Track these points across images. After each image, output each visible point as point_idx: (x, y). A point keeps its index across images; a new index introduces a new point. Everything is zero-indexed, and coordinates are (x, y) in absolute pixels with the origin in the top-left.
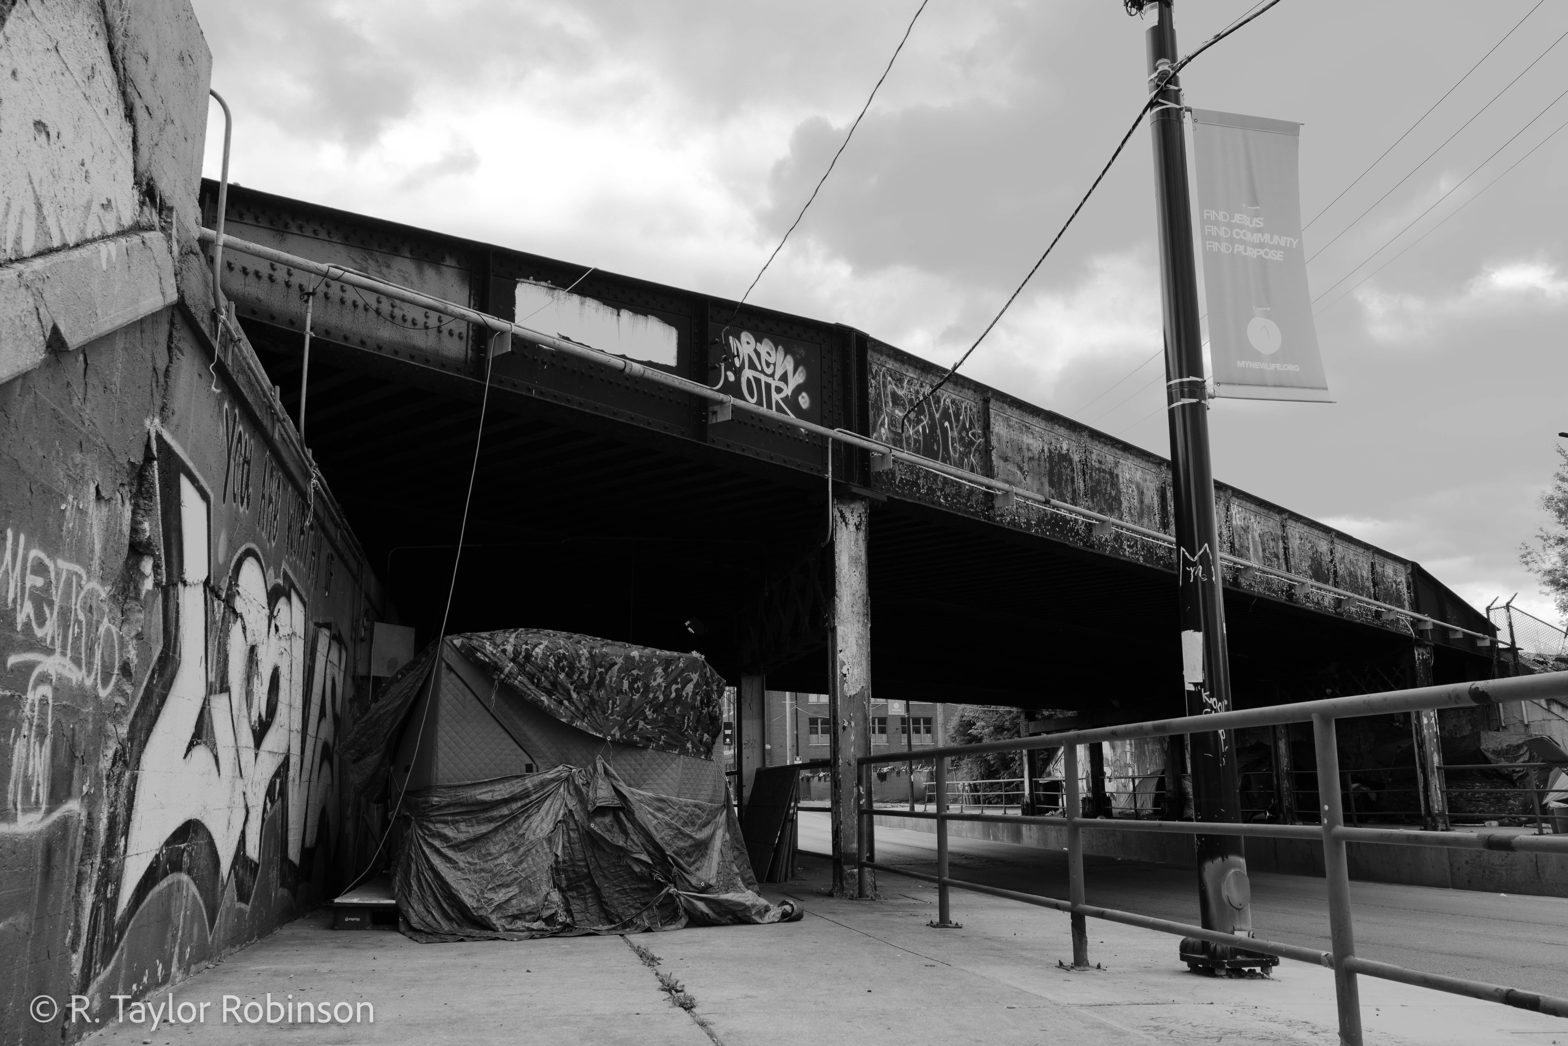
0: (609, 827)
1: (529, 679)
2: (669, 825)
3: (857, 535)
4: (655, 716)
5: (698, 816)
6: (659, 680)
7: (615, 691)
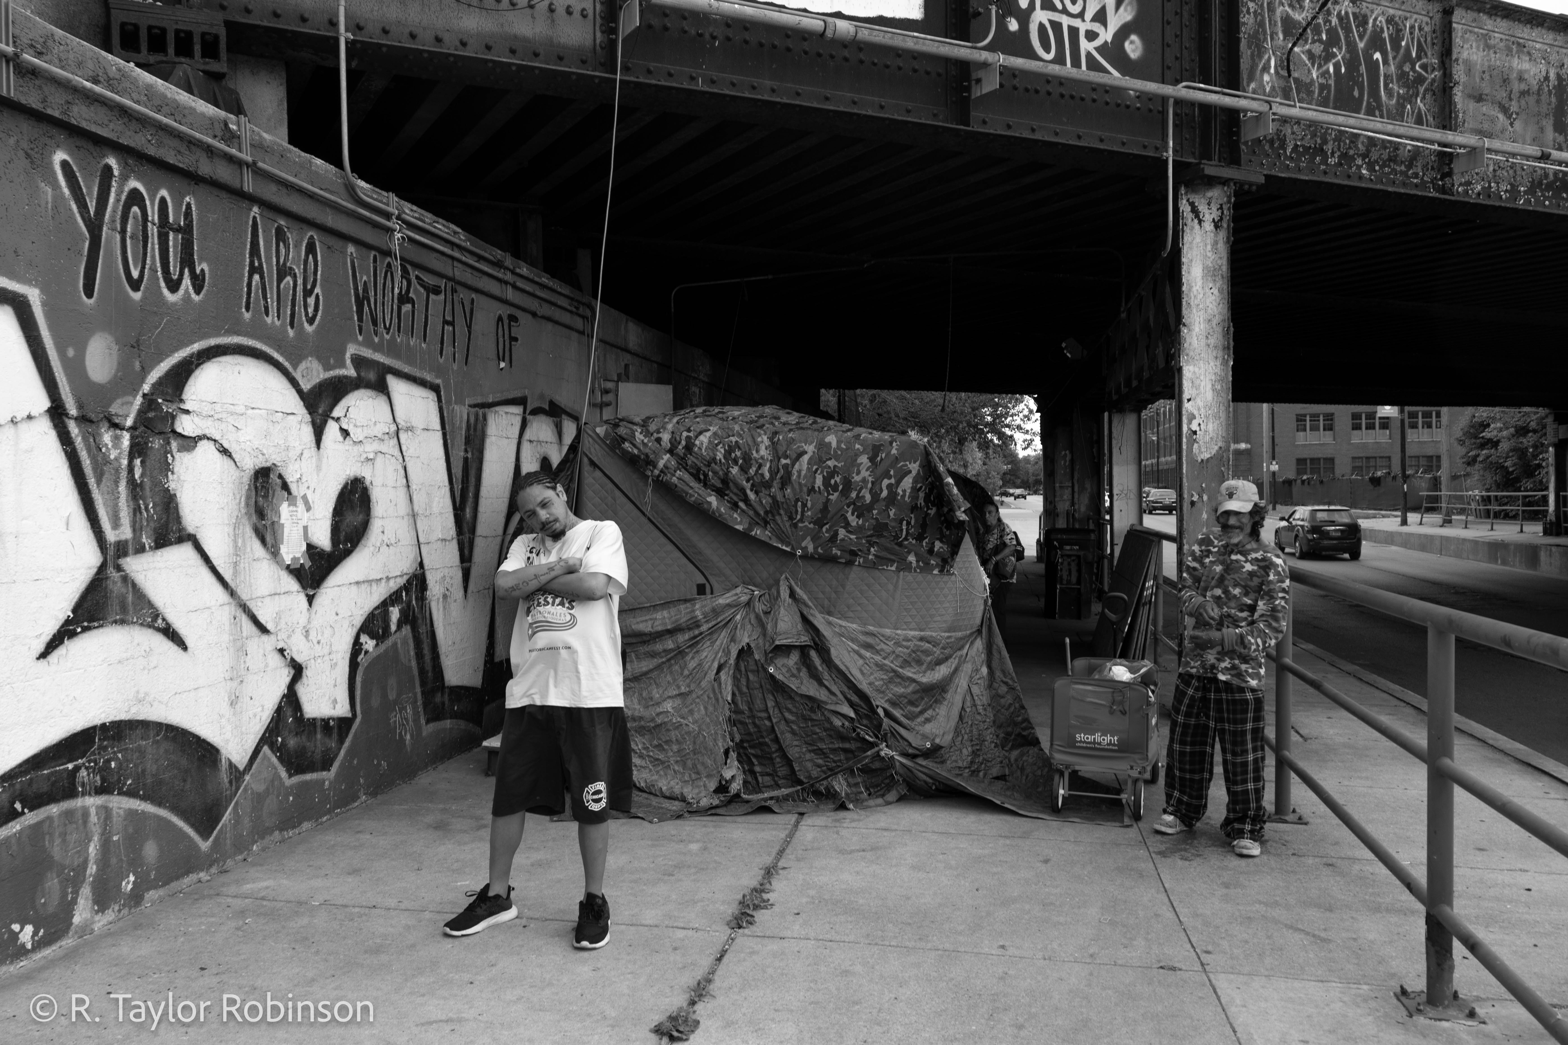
0: (795, 672)
1: (691, 474)
2: (881, 667)
3: (1216, 235)
4: (860, 522)
5: (927, 653)
6: (865, 473)
7: (805, 489)
